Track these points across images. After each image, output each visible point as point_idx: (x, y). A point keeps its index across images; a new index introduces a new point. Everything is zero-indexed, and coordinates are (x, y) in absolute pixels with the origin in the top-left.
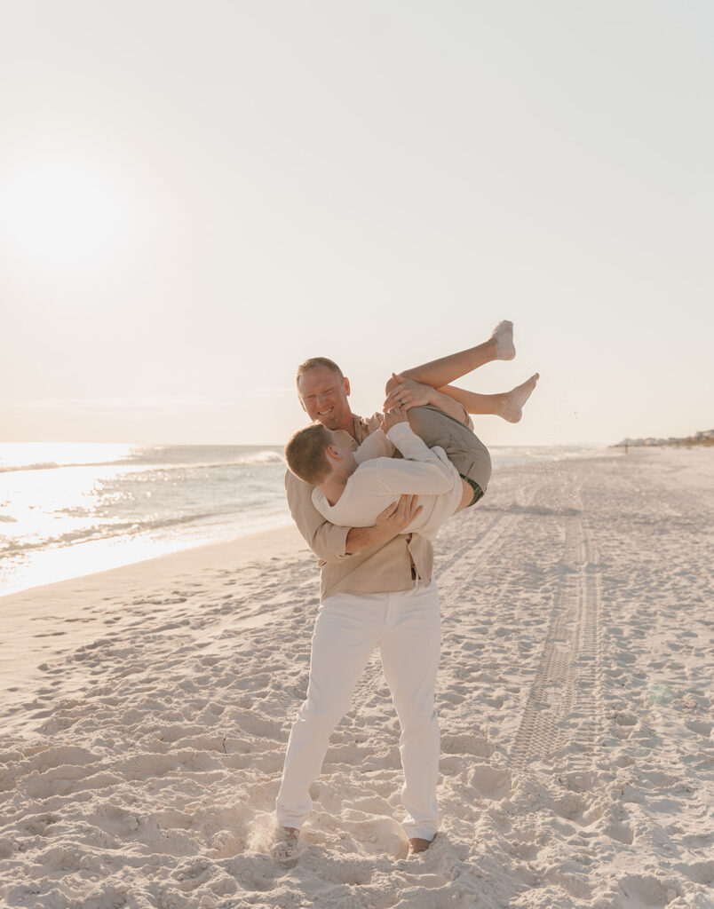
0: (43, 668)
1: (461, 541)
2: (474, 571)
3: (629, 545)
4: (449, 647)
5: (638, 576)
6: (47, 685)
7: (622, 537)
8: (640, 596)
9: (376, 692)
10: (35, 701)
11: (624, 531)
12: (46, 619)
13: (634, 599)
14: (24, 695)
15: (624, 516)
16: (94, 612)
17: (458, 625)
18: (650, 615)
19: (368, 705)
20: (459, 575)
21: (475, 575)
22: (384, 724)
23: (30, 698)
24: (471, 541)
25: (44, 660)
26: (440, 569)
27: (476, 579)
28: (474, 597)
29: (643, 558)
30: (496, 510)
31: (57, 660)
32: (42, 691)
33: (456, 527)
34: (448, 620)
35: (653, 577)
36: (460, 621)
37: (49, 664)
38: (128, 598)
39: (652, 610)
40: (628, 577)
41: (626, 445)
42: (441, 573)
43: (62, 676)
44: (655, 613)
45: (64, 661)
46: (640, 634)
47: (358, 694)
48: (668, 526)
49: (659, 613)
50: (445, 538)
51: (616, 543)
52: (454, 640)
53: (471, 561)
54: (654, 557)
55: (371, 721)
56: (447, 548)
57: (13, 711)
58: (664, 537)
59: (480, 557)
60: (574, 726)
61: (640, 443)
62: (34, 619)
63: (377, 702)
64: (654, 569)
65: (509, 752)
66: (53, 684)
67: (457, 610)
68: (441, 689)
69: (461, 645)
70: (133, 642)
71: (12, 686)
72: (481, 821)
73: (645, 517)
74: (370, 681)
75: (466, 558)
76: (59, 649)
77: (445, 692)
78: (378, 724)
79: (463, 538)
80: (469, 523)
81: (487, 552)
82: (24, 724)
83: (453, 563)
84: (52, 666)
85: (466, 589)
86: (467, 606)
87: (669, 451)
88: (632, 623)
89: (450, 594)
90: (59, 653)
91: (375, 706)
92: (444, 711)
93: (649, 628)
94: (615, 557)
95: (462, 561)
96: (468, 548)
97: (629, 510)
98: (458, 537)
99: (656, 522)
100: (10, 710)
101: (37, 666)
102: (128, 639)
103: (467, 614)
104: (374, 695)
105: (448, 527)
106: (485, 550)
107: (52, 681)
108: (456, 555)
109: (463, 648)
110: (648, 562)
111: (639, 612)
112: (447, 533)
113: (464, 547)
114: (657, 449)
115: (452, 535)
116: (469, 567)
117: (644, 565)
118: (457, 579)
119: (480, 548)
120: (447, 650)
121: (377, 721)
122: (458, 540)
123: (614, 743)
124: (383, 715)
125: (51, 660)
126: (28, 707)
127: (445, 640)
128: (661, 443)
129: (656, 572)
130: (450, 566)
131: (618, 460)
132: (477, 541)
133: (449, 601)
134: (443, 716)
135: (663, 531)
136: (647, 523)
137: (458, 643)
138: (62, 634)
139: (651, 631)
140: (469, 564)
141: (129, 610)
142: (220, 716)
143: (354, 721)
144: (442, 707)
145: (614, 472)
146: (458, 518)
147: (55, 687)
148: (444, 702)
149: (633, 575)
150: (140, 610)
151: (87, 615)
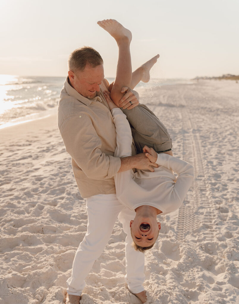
3: (206, 121)
5: (214, 135)
7: (203, 117)
8: (216, 145)
11: (203, 114)
13: (214, 146)
15: (202, 108)
18: (222, 154)
29: (213, 127)
35: (219, 136)
39: (223, 152)
40: (209, 136)
41: (197, 79)
44: (224, 154)
46: (220, 164)
48: (219, 113)
49: (226, 153)
51: (201, 120)
54: (218, 127)
58: (219, 117)
60: (202, 213)
61: (202, 78)
64: (219, 132)
65: (176, 230)
72: (168, 275)
73: (209, 108)
87: (213, 81)
88: (216, 158)
93: (223, 160)
94: (203, 127)
97: (203, 105)
99: (214, 111)
110: (216, 129)
111: (218, 153)
114: (208, 81)
117: (214, 130)
123: (221, 224)
128: (210, 79)
129: (220, 133)
131: (195, 84)
135: (218, 115)
136: (211, 111)
139: (224, 162)
145: (194, 90)
149: (211, 135)
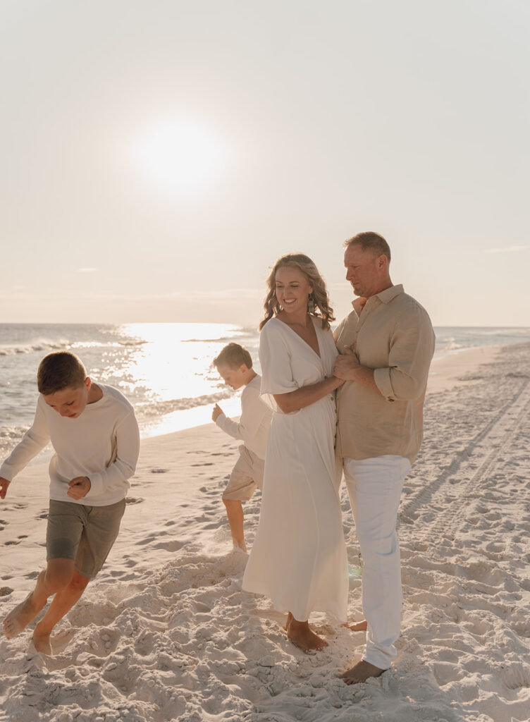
0: (203, 490)
1: (502, 401)
2: (519, 425)
4: (514, 485)
6: (209, 503)
9: (466, 520)
10: (203, 516)
12: (197, 452)
14: (194, 510)
16: (231, 449)
17: (517, 468)
19: (462, 531)
20: (507, 427)
21: (521, 428)
22: (479, 547)
23: (200, 513)
24: (509, 401)
25: (202, 485)
26: (491, 422)
27: (523, 431)
28: (525, 446)
30: (522, 377)
31: (211, 485)
32: (206, 508)
33: (494, 390)
34: (509, 464)
36: (518, 465)
37: (207, 487)
42: (492, 426)
43: (218, 497)
45: (217, 485)
47: (451, 522)
50: (488, 398)
52: (517, 479)
53: (513, 417)
55: (468, 544)
56: (493, 406)
57: (189, 523)
59: (520, 414)
62: (188, 453)
63: (468, 528)
66: (214, 503)
67: (513, 455)
68: (517, 520)
69: (525, 484)
71: (184, 503)
74: (458, 511)
75: (509, 414)
76: (211, 476)
77: (521, 522)
78: (474, 547)
79: (502, 398)
80: (502, 387)
81: (525, 410)
82: (199, 533)
83: (500, 418)
84: (209, 489)
85: (517, 439)
86: (521, 453)
89: (504, 442)
90: (212, 479)
91: (467, 532)
92: (524, 538)
95: (505, 416)
96: (508, 407)
98: (498, 397)
100: (187, 522)
101: (199, 488)
103: (523, 459)
104: (465, 523)
105: (487, 390)
106: (523, 408)
107: (212, 501)
108: (501, 412)
109: (526, 486)
112: (488, 394)
113: (505, 405)
115: (492, 396)
116: (513, 421)
118: (507, 430)
119: (518, 406)
120: (514, 488)
121: (473, 545)
122: (499, 400)
124: (476, 540)
125: (207, 485)
126: (199, 520)
127: (510, 480)
130: (498, 420)
132: (514, 400)
133: (505, 448)
134: (523, 542)
137: (521, 482)
138: (211, 464)
140: (513, 419)
142: (348, 534)
143: (453, 543)
144: (522, 534)
146: (494, 383)
147: (215, 505)
148: (523, 531)
151: (226, 451)
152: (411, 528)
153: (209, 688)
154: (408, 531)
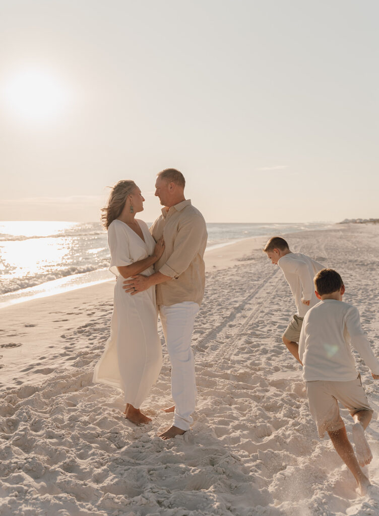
0: (63, 337)
1: (266, 274)
2: (276, 289)
3: (355, 276)
4: (270, 327)
5: (363, 292)
6: (68, 345)
7: (351, 272)
8: (365, 302)
9: (238, 349)
10: (65, 352)
11: (351, 269)
12: (56, 313)
13: (362, 304)
14: (59, 350)
15: (350, 261)
16: (80, 310)
17: (273, 316)
18: (372, 312)
19: (235, 355)
20: (268, 291)
21: (277, 291)
22: (245, 364)
23: (63, 351)
24: (271, 274)
25: (62, 334)
26: (258, 288)
27: (278, 293)
28: (279, 302)
29: (364, 283)
31: (68, 333)
32: (66, 348)
33: (262, 267)
34: (267, 314)
35: (371, 293)
36: (273, 315)
37: (66, 335)
38: (96, 303)
39: (372, 309)
40: (357, 293)
41: (346, 222)
42: (258, 291)
43: (74, 341)
44: (374, 311)
45: (73, 334)
46: (368, 322)
47: (229, 350)
48: (375, 267)
49: (376, 311)
50: (257, 272)
51: (348, 275)
52: (272, 323)
53: (273, 284)
54: (370, 283)
55: (239, 362)
56: (260, 277)
57: (55, 357)
58: (373, 272)
59: (277, 282)
61: (354, 222)
62: (50, 313)
63: (239, 353)
64: (370, 289)
66: (71, 344)
67: (271, 308)
68: (270, 347)
69: (276, 326)
70: (106, 324)
71: (50, 345)
72: (301, 408)
73: (361, 262)
74: (234, 343)
75: (270, 283)
76: (68, 328)
77: (272, 349)
78: (242, 364)
79: (266, 272)
80: (267, 265)
81: (281, 280)
82: (64, 363)
83: (264, 285)
84: (67, 336)
85: (274, 298)
86: (276, 307)
87: (370, 226)
88: (363, 316)
89: (266, 301)
90: (68, 329)
91: (238, 355)
92: (273, 358)
93: (372, 318)
94: (349, 283)
95: (268, 284)
96: (270, 278)
97: (352, 258)
98: (264, 272)
99: (368, 265)
100: (54, 357)
101: (60, 336)
102: (102, 323)
103: (276, 311)
104: (237, 350)
105: (257, 267)
106: (280, 278)
107: (70, 343)
108: (265, 281)
109: (278, 327)
110: (367, 285)
111: (366, 310)
112: (257, 269)
113: (268, 277)
114: (363, 225)
115: (260, 271)
116: (272, 287)
117: (365, 286)
118: (268, 293)
119: (276, 277)
120: (269, 329)
121: (242, 362)
122: (264, 273)
124: (243, 359)
125: (66, 333)
126: (63, 355)
127: (267, 324)
128: (365, 222)
129: (372, 290)
130: (262, 287)
131: (343, 231)
132: (274, 274)
133: (266, 304)
134: (273, 360)
135: (372, 269)
136: (363, 265)
137: (274, 325)
138: (67, 320)
139: (373, 320)
140: (272, 286)
141: (98, 309)
143: (229, 362)
144: (272, 356)
145: (341, 238)
146: (261, 262)
147: (72, 346)
148: (273, 354)
149: (360, 292)
150: (104, 309)
151: (76, 311)
152: (203, 354)
153: (80, 446)
154: (201, 356)
